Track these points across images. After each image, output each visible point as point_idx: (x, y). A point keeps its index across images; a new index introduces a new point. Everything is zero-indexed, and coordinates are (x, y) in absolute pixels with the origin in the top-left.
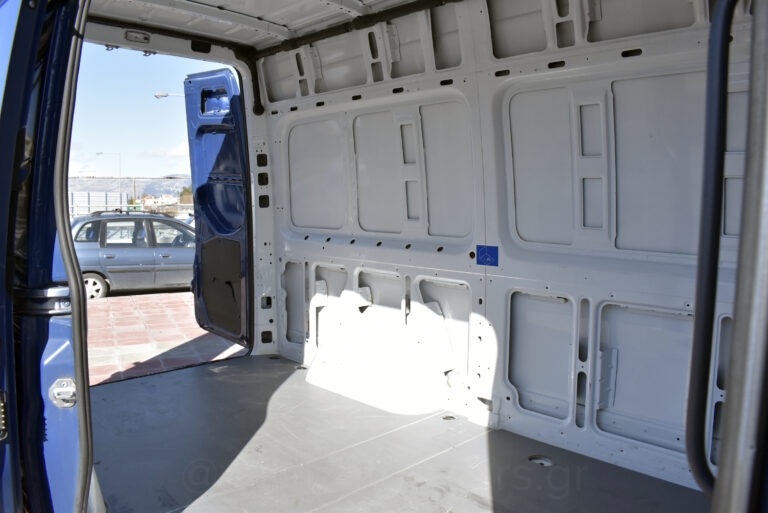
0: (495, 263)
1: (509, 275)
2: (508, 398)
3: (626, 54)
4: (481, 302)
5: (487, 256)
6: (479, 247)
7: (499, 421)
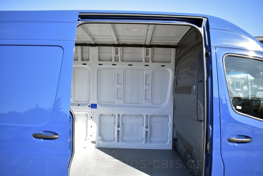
0: (96, 108)
1: (100, 110)
2: (100, 140)
3: (129, 65)
4: (92, 117)
5: (94, 106)
6: (91, 104)
7: (98, 146)
